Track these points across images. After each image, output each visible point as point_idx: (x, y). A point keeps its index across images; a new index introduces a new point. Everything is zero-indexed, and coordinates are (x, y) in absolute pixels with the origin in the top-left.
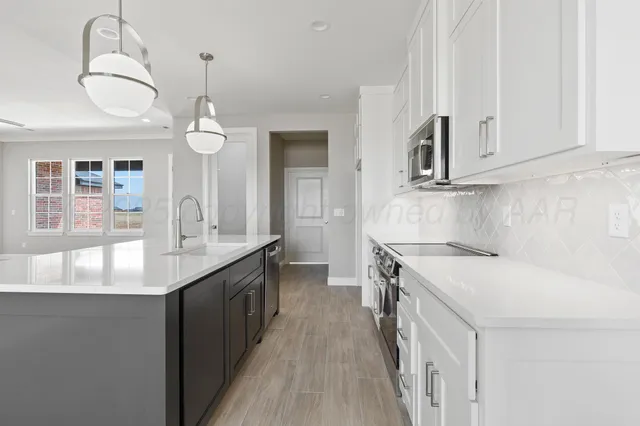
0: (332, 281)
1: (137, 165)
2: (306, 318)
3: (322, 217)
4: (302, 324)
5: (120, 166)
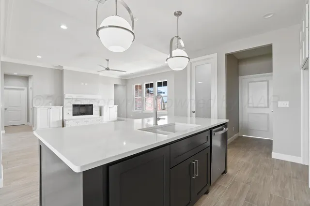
0: (275, 155)
1: (165, 84)
2: (248, 183)
3: (268, 107)
4: (244, 187)
5: (160, 84)
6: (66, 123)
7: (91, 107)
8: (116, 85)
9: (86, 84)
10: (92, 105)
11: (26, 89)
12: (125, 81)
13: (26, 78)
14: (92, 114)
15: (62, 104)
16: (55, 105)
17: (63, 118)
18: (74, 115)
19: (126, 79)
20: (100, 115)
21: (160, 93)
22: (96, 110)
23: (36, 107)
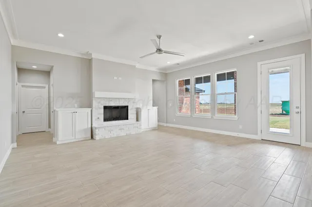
6: (96, 132)
7: (125, 109)
8: (154, 81)
9: (120, 79)
10: (127, 106)
11: (47, 86)
12: (165, 75)
13: (47, 73)
14: (127, 119)
15: (90, 106)
16: (81, 106)
17: (92, 125)
18: (105, 120)
19: (168, 72)
20: (137, 120)
21: (199, 92)
22: (132, 114)
23: (57, 110)
